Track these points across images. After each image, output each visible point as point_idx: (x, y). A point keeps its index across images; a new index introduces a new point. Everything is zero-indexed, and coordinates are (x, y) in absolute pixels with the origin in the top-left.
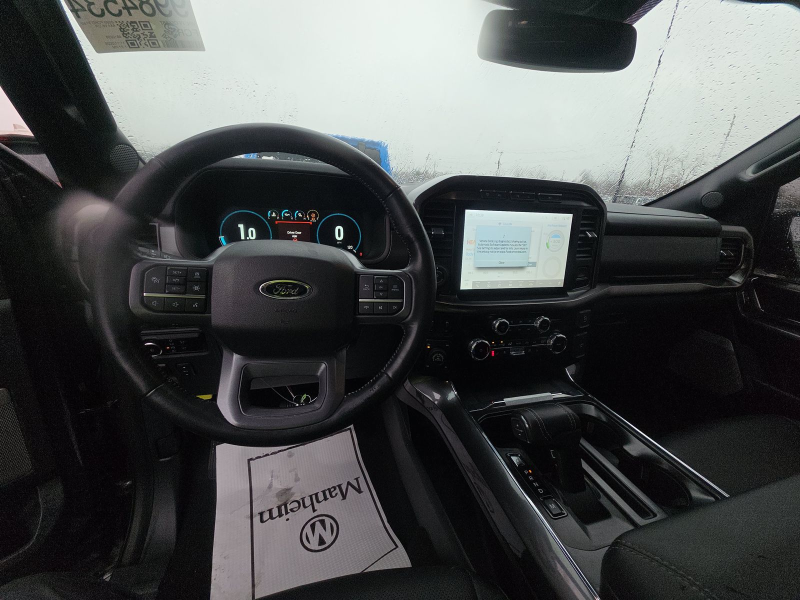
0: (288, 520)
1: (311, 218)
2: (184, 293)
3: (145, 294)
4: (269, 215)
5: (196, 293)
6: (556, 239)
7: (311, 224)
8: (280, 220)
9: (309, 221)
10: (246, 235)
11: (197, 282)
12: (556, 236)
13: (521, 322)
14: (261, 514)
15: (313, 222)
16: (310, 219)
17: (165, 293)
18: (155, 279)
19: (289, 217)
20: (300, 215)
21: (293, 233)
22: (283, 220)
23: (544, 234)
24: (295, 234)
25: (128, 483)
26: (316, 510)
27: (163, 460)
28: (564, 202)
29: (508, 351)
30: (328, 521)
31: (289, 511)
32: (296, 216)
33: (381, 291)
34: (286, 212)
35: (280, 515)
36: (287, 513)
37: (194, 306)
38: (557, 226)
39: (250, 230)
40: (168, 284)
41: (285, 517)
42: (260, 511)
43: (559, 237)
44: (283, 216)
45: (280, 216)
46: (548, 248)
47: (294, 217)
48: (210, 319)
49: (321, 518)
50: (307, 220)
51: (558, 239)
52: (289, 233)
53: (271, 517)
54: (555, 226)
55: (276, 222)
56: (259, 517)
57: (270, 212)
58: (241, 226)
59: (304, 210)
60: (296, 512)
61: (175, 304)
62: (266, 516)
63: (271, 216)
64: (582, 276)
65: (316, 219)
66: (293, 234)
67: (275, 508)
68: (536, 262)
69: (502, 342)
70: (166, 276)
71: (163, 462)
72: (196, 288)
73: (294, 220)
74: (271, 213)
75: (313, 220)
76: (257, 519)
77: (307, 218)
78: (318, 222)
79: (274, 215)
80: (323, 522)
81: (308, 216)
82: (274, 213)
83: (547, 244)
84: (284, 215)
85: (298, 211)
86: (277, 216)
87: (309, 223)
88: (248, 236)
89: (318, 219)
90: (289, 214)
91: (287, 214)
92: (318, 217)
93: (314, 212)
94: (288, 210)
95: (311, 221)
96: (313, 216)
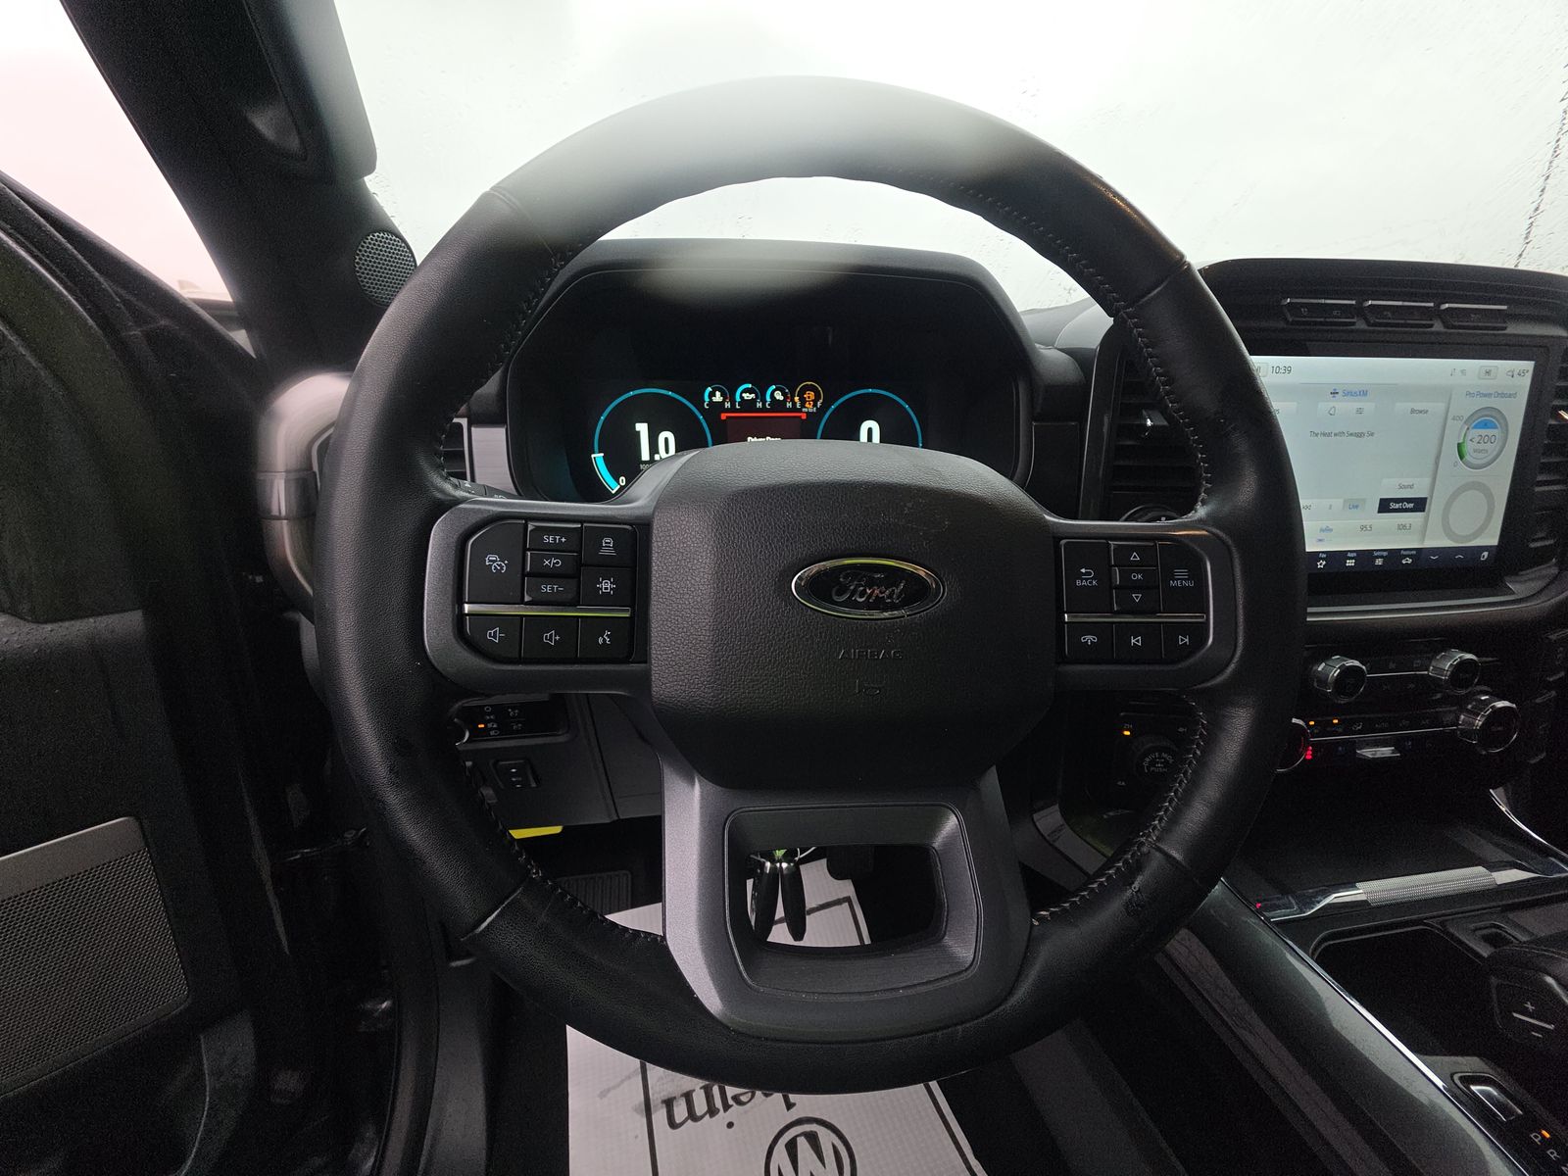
0: (730, 1125)
1: (803, 401)
2: (573, 604)
3: (467, 608)
4: (707, 399)
5: (606, 601)
6: (1483, 432)
7: (804, 417)
8: (733, 409)
9: (800, 411)
10: (654, 449)
11: (606, 567)
12: (1485, 425)
13: (1392, 666)
14: (669, 1103)
15: (807, 413)
16: (803, 405)
17: (522, 602)
18: (494, 561)
19: (753, 402)
20: (779, 396)
22: (737, 411)
23: (1454, 419)
25: (384, 1005)
26: (794, 1104)
27: (459, 963)
28: (1514, 329)
29: (1352, 746)
30: (826, 1138)
31: (731, 1102)
32: (768, 399)
33: (1137, 587)
34: (746, 391)
35: (712, 1111)
36: (726, 1107)
37: (600, 641)
38: (1490, 394)
39: (662, 436)
40: (529, 575)
41: (723, 1117)
42: (665, 1095)
43: (1495, 427)
44: (738, 399)
45: (733, 399)
46: (1461, 457)
47: (764, 401)
48: (645, 679)
49: (807, 1128)
50: (794, 409)
51: (1490, 432)
53: (692, 1116)
54: (1485, 395)
55: (724, 416)
56: (664, 1111)
57: (710, 389)
58: (642, 428)
59: (789, 385)
60: (749, 1105)
61: (551, 637)
62: (680, 1111)
63: (711, 402)
64: (1543, 535)
65: (815, 405)
67: (697, 1089)
68: (1426, 499)
69: (1336, 721)
70: (525, 550)
71: (457, 968)
72: (606, 586)
73: (763, 409)
74: (712, 394)
75: (809, 407)
76: (660, 1116)
77: (794, 404)
78: (822, 411)
79: (718, 398)
80: (812, 1138)
81: (796, 399)
82: (718, 394)
83: (1459, 445)
84: (742, 397)
85: (774, 387)
86: (724, 400)
87: (800, 417)
88: (658, 453)
89: (819, 404)
90: (753, 396)
91: (748, 394)
92: (821, 401)
93: (812, 389)
94: (750, 386)
95: (804, 410)
96: (809, 397)
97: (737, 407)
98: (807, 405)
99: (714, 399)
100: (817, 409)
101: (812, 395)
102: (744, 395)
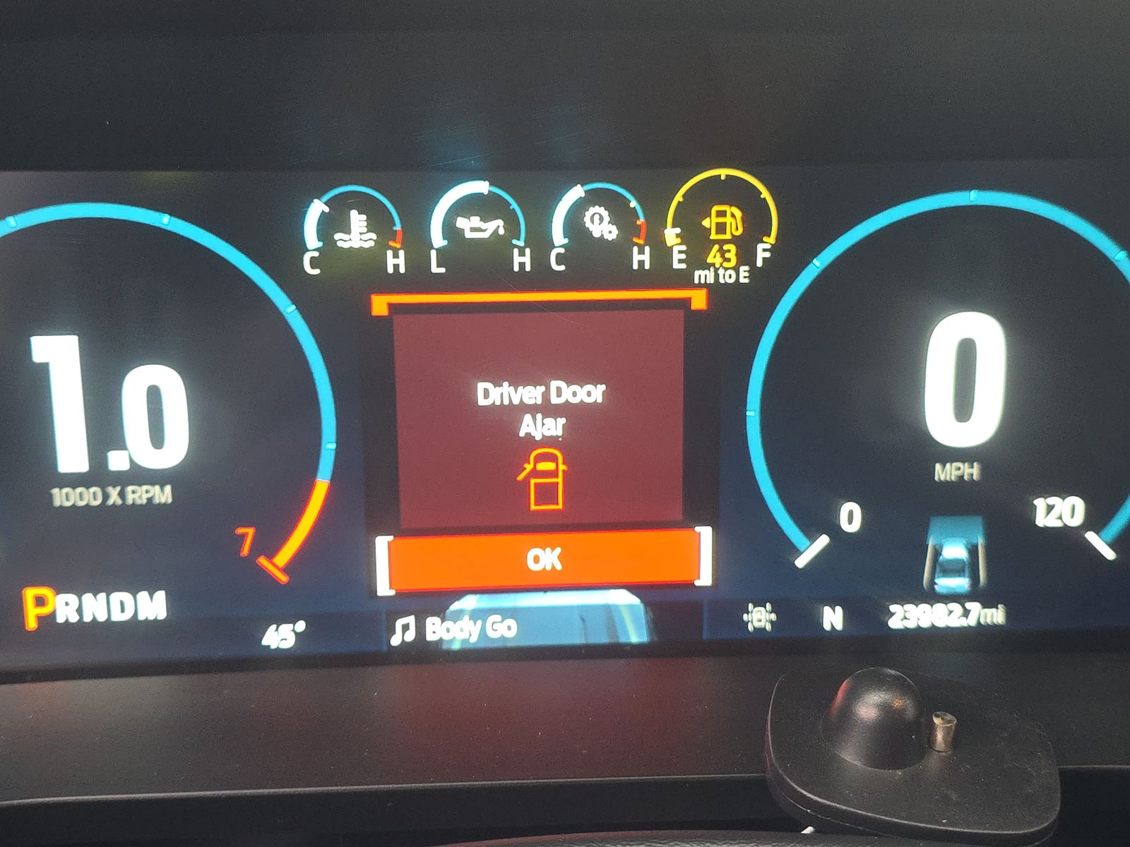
1: (698, 244)
4: (312, 241)
7: (699, 300)
8: (417, 278)
9: (684, 280)
10: (105, 430)
15: (715, 290)
16: (697, 259)
19: (499, 248)
20: (601, 226)
21: (531, 394)
22: (433, 285)
24: (547, 409)
32: (559, 237)
34: (468, 206)
39: (138, 380)
44: (438, 240)
45: (416, 241)
47: (540, 243)
50: (661, 274)
52: (490, 394)
55: (380, 305)
57: (317, 208)
63: (329, 251)
65: (746, 256)
66: (524, 408)
73: (540, 277)
74: (333, 223)
75: (723, 266)
77: (662, 253)
79: (357, 235)
81: (671, 235)
82: (357, 220)
84: (450, 230)
85: (577, 192)
86: (382, 246)
87: (688, 301)
88: (121, 446)
89: (762, 253)
90: (496, 226)
91: (476, 221)
92: (771, 240)
93: (736, 193)
94: (481, 187)
95: (700, 275)
96: (721, 228)
97: (435, 269)
98: (714, 257)
99: (343, 241)
100: (754, 271)
101: (734, 219)
102: (461, 223)
